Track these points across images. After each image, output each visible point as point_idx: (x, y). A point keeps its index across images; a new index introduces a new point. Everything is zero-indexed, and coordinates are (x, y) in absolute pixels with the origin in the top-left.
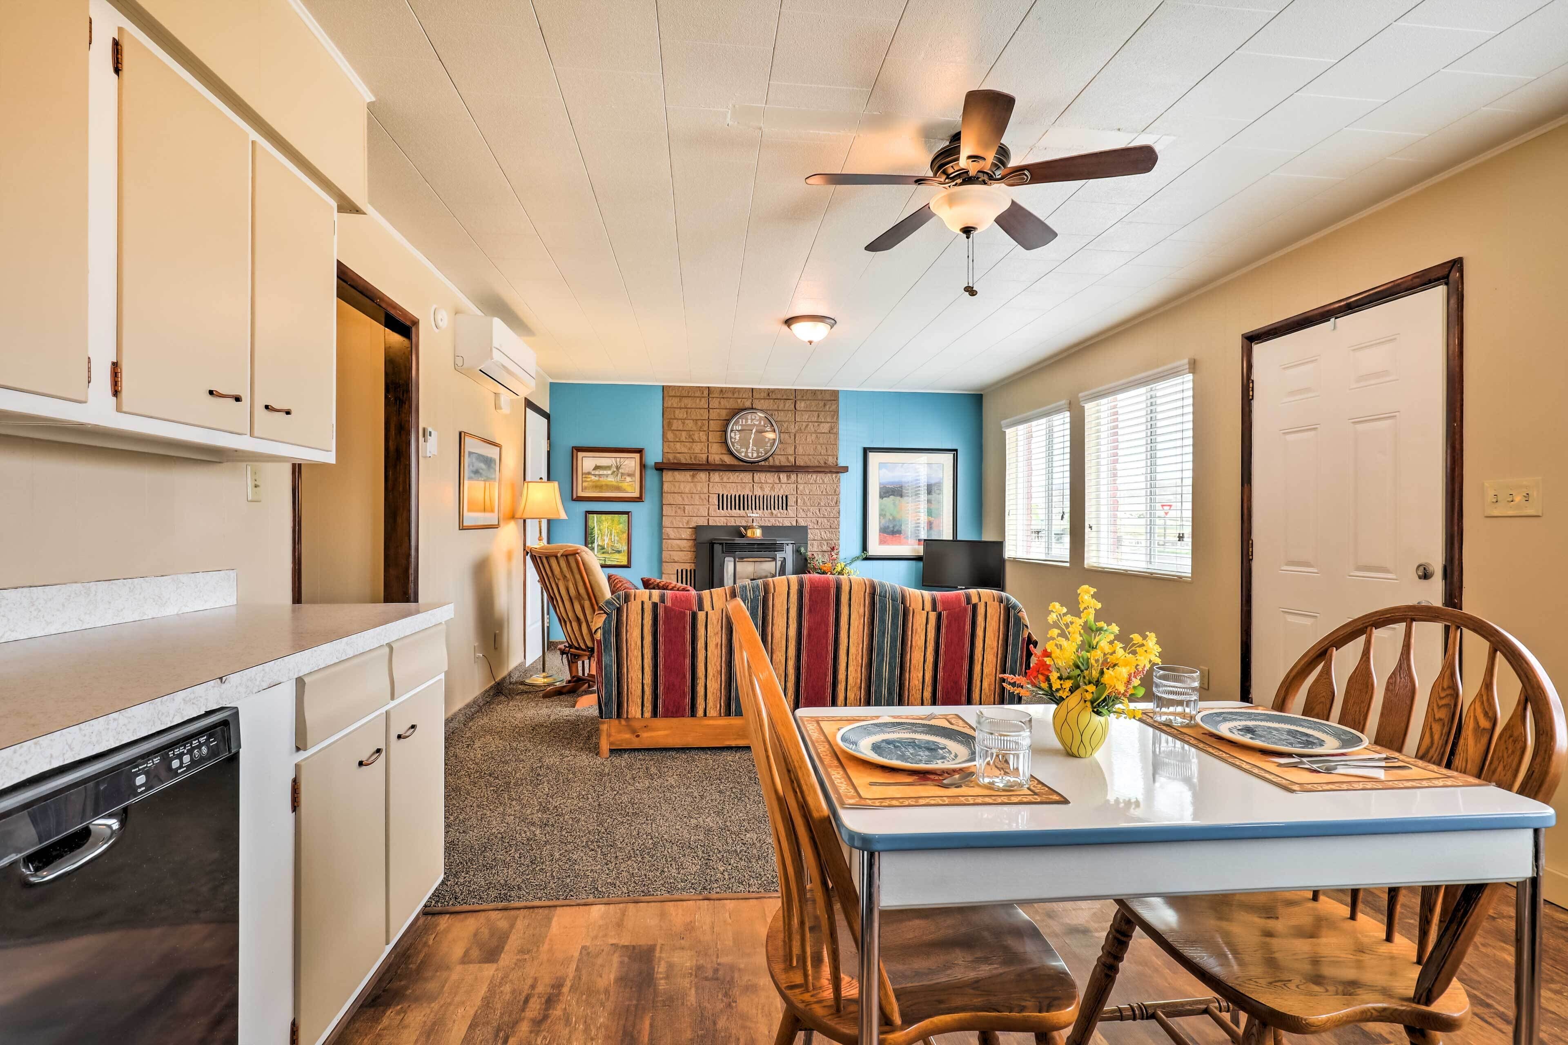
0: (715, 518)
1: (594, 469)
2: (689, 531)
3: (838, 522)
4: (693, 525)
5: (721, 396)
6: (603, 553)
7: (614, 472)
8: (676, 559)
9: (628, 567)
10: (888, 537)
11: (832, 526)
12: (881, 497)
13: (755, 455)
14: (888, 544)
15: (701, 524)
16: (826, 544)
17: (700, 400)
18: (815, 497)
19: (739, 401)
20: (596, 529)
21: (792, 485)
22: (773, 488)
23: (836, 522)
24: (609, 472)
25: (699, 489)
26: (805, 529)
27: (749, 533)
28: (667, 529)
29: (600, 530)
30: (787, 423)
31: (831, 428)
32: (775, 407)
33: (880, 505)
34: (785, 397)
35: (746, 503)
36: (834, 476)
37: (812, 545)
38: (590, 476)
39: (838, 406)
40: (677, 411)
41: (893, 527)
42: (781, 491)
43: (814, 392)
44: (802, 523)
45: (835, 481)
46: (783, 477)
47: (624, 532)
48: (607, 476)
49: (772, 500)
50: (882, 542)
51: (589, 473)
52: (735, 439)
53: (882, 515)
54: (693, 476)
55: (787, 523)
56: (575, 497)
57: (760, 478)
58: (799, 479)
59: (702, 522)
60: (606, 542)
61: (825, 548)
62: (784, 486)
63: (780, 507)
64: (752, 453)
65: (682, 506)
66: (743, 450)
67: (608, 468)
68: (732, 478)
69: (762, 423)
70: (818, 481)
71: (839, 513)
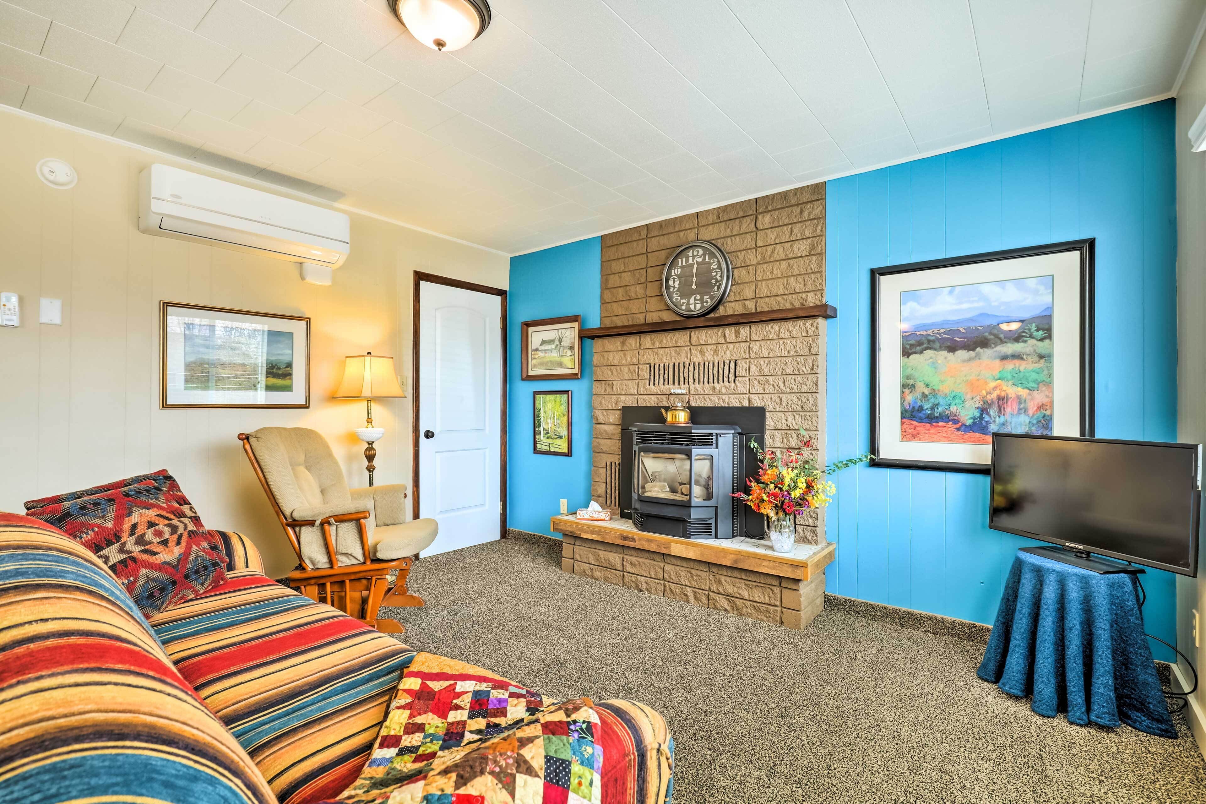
0: (645, 397)
1: (541, 345)
2: (618, 414)
3: (815, 400)
4: (620, 405)
5: (661, 233)
6: (548, 438)
7: (557, 345)
8: (605, 449)
9: (568, 456)
10: (923, 428)
11: (805, 407)
12: (906, 353)
13: (699, 306)
14: (920, 440)
15: (629, 404)
16: (795, 436)
17: (638, 244)
18: (777, 359)
19: (682, 234)
20: (542, 411)
21: (742, 345)
22: (716, 351)
23: (811, 400)
24: (553, 346)
25: (629, 359)
26: (760, 412)
27: (669, 417)
28: (597, 411)
29: (545, 412)
30: (743, 253)
31: (813, 247)
32: (728, 233)
33: (903, 368)
34: (741, 214)
35: (681, 374)
36: (808, 323)
37: (773, 437)
38: (538, 352)
39: (824, 208)
40: (614, 264)
41: (932, 408)
42: (728, 353)
43: (784, 195)
44: (757, 403)
45: (811, 332)
46: (730, 332)
47: (564, 415)
48: (551, 350)
49: (716, 369)
50: (907, 435)
51: (537, 350)
52: (674, 287)
53: (907, 386)
54: (623, 343)
55: (734, 402)
56: (524, 376)
57: (698, 338)
58: (753, 335)
59: (630, 402)
60: (550, 426)
61: (793, 443)
62: (731, 346)
63: (726, 379)
64: (695, 304)
65: (610, 382)
66: (684, 301)
67: (551, 342)
68: (664, 341)
69: (707, 259)
70: (782, 335)
71: (816, 385)
